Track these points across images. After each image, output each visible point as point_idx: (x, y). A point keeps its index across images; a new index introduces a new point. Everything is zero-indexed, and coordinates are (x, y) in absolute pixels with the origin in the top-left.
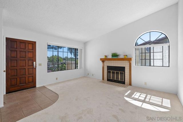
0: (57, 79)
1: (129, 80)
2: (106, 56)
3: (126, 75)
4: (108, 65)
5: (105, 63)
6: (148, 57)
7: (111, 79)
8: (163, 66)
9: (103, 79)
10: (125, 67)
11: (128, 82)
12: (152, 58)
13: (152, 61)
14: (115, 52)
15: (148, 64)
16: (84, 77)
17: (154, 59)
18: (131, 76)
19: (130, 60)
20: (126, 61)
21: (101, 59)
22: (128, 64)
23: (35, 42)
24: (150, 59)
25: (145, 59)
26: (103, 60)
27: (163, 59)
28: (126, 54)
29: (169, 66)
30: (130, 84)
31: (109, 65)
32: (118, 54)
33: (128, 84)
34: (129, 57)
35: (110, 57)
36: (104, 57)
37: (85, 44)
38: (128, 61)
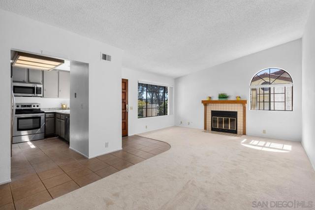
0: (146, 127)
1: (242, 128)
2: (210, 98)
3: (238, 123)
4: (212, 110)
5: (207, 107)
6: (267, 99)
7: (218, 127)
8: (285, 110)
9: (205, 128)
10: (237, 112)
11: (242, 131)
12: (272, 100)
13: (272, 104)
14: (223, 93)
15: (267, 107)
16: (175, 127)
17: (274, 102)
18: (245, 123)
19: (244, 103)
20: (239, 105)
21: (203, 102)
22: (242, 108)
23: (127, 80)
24: (270, 102)
25: (264, 102)
26: (206, 103)
27: (285, 102)
28: (238, 95)
29: (292, 110)
30: (244, 133)
31: (214, 110)
32: (228, 95)
33: (242, 133)
34: (243, 99)
35: (216, 98)
36: (207, 99)
37: (177, 80)
38: (241, 105)
